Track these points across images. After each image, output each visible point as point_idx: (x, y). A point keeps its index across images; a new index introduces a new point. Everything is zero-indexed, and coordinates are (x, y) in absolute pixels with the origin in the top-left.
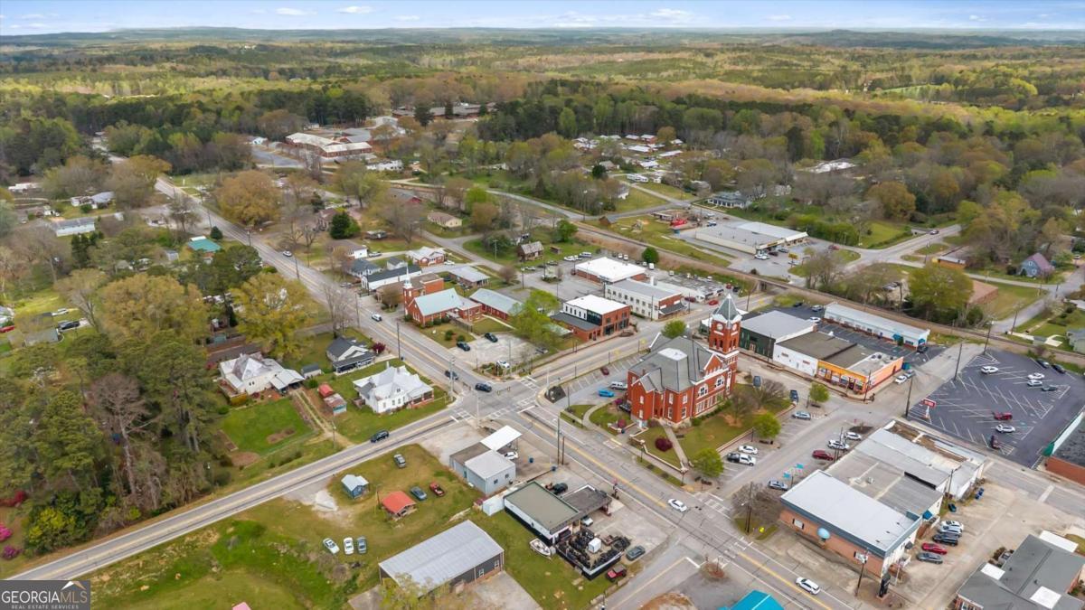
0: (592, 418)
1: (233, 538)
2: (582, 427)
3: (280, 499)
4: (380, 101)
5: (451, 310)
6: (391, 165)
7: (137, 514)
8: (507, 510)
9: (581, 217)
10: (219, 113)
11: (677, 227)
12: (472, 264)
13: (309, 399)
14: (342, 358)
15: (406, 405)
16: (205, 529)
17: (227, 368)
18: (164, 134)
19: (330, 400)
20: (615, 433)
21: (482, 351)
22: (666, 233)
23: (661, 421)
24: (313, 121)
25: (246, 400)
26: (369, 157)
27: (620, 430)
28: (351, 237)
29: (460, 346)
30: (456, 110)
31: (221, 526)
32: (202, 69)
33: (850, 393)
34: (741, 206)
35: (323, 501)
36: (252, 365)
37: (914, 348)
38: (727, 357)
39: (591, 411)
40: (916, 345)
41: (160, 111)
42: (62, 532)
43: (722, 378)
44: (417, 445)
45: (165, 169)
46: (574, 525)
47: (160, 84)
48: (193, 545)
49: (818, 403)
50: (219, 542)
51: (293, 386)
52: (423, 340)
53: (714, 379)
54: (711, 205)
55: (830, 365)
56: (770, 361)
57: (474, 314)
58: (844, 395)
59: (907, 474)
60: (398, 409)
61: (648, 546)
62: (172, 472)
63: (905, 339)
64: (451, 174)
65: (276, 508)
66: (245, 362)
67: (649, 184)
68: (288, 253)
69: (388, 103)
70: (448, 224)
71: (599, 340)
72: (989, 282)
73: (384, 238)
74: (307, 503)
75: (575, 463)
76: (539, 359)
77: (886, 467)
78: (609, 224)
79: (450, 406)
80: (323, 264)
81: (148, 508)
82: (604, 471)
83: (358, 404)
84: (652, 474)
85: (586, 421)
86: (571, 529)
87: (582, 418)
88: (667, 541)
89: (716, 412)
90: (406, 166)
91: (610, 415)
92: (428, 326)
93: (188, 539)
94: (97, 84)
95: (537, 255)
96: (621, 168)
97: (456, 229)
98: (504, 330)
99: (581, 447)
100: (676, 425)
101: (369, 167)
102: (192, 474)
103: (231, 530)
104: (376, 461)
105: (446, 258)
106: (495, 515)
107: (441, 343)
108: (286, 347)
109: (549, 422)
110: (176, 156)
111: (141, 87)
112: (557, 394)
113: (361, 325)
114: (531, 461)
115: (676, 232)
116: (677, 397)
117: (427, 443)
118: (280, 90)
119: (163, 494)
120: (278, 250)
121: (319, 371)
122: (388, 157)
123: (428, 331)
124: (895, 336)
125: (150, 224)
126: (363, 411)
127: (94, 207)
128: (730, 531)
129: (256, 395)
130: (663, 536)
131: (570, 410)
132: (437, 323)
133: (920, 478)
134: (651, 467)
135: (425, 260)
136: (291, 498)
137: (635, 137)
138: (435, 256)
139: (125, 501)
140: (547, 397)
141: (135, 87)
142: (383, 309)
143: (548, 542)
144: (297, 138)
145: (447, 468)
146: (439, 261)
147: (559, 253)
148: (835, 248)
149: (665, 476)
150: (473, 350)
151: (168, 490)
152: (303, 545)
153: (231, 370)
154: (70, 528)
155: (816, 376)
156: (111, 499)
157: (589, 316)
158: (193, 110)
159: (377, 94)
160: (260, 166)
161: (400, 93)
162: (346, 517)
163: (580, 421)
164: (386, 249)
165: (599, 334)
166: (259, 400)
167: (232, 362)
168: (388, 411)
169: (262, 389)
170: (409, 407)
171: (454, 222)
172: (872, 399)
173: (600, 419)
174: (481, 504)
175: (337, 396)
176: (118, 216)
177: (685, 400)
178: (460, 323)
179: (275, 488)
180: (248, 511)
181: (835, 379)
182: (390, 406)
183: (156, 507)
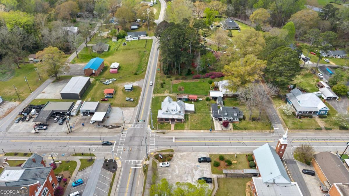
0: (75, 163)
2: (76, 155)
3: (144, 78)
39: (78, 166)
75: (65, 136)
82: (48, 140)
85: (77, 159)
87: (81, 160)
91: (65, 170)
99: (68, 144)
109: (96, 146)
114: (83, 125)
131: (92, 161)
140: (113, 161)
163: (81, 158)
173: (69, 166)
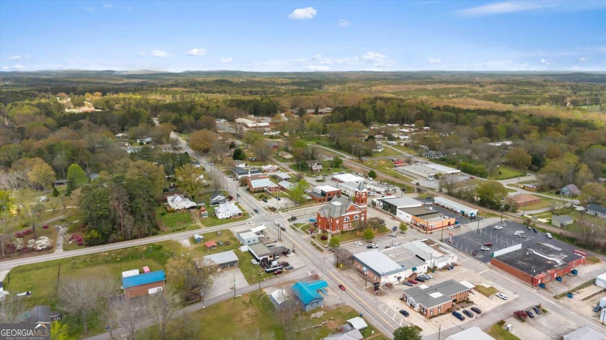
0: (302, 228)
1: (151, 249)
2: (296, 230)
3: (171, 240)
4: (285, 106)
5: (266, 187)
6: (275, 133)
7: (122, 238)
8: (249, 251)
9: (351, 157)
10: (208, 108)
11: (397, 165)
12: (289, 173)
13: (197, 213)
14: (214, 199)
15: (230, 217)
16: (142, 245)
17: (169, 199)
18: (181, 115)
19: (203, 213)
20: (307, 233)
21: (272, 202)
22: (390, 167)
23: (328, 230)
24: (251, 113)
25: (173, 211)
26: (266, 129)
27: (310, 232)
28: (241, 159)
29: (264, 200)
30: (320, 110)
31: (148, 245)
32: (215, 89)
33: (422, 230)
34: (438, 158)
35: (186, 243)
36: (178, 198)
37: (468, 217)
38: (360, 207)
39: (303, 225)
40: (469, 216)
41: (184, 107)
42: (97, 239)
43: (358, 216)
44: (228, 230)
45: (175, 129)
46: (271, 257)
47: (193, 96)
48: (137, 249)
49: (403, 231)
50: (146, 250)
51: (192, 208)
52: (251, 197)
53: (354, 215)
54: (423, 157)
55: (418, 219)
56: (395, 216)
57: (275, 190)
58: (419, 231)
59: (417, 256)
60: (227, 218)
61: (295, 267)
62: (136, 225)
63: (465, 213)
64: (302, 138)
65: (169, 243)
66: (176, 197)
67: (398, 146)
68: (213, 164)
69: (289, 106)
70: (286, 157)
71: (324, 203)
72: (537, 196)
73: (256, 160)
74: (180, 242)
75: (285, 240)
76: (294, 207)
77: (409, 252)
78: (363, 161)
79: (248, 219)
80: (225, 169)
81: (127, 237)
83: (213, 215)
84: (313, 247)
85: (299, 229)
86: (269, 258)
87: (298, 227)
88: (304, 267)
89: (354, 230)
90: (282, 134)
91: (310, 227)
92: (255, 192)
93: (136, 247)
94: (166, 95)
95: (319, 171)
96: (388, 138)
97: (289, 159)
98: (285, 196)
99: (290, 236)
100: (334, 232)
101: (265, 134)
102: (143, 227)
103: (151, 247)
104: (211, 233)
105: (278, 169)
106: (244, 252)
107: (257, 199)
108: (192, 193)
110: (184, 125)
111: (185, 97)
112: (293, 219)
113: (229, 190)
114: (268, 238)
115: (395, 167)
116: (334, 220)
117: (232, 230)
118: (240, 100)
119: (132, 232)
120: (209, 163)
121: (204, 204)
122: (276, 130)
123: (254, 194)
124: (461, 211)
125: (164, 150)
126: (214, 218)
127: (145, 143)
128: (331, 266)
129: (178, 210)
130: (304, 265)
131: (294, 225)
132: (259, 192)
133: (421, 257)
134: (314, 245)
135: (267, 170)
136: (175, 240)
137: (407, 125)
138: (273, 168)
139: (119, 233)
140: (289, 220)
141: (182, 97)
142: (241, 186)
143: (258, 261)
144: (239, 120)
145: (235, 237)
146: (274, 171)
147: (331, 171)
148: (472, 178)
149: (318, 248)
150: (268, 202)
151: (134, 231)
152: (173, 253)
153: (170, 200)
154: (100, 238)
155: (411, 223)
156: (114, 231)
157: (322, 193)
158: (198, 106)
159: (284, 102)
160: (218, 131)
161: (297, 103)
162: (191, 247)
164: (255, 165)
165: (324, 200)
166: (178, 212)
167: (172, 197)
168: (223, 218)
169: (181, 208)
170: (232, 218)
171: (289, 156)
172: (431, 233)
173: (305, 228)
174: (240, 247)
175: (206, 211)
176: (153, 147)
177: (337, 222)
178: (268, 192)
179: (171, 237)
180: (159, 242)
181: (418, 224)
182: (224, 216)
183: (129, 238)
